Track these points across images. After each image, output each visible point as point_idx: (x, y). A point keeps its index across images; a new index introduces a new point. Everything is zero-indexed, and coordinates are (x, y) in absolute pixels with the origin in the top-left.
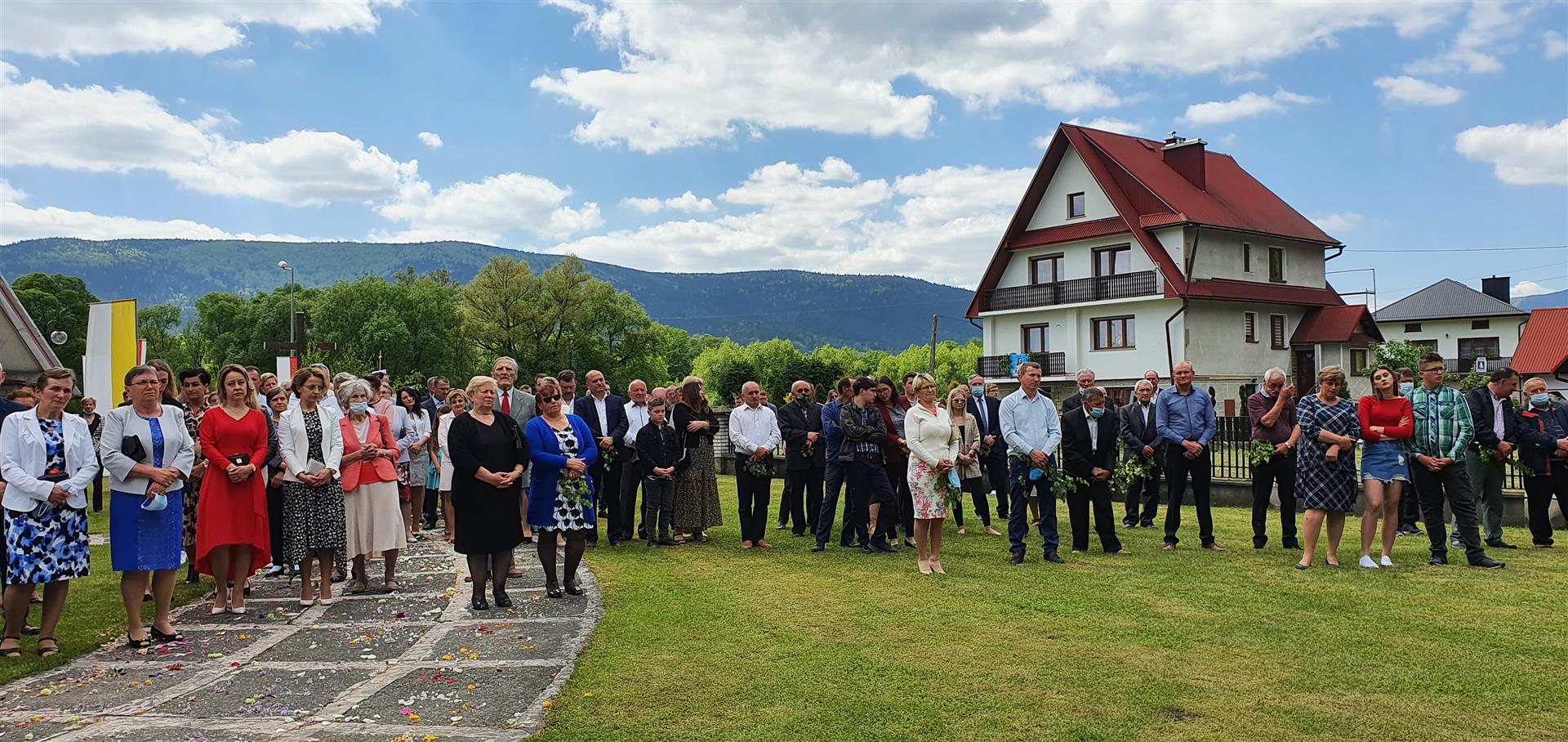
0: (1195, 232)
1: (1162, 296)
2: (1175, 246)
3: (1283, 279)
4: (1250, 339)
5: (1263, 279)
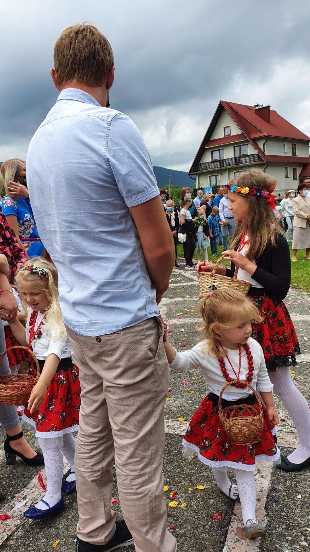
3: (297, 155)
4: (287, 177)
5: (290, 155)
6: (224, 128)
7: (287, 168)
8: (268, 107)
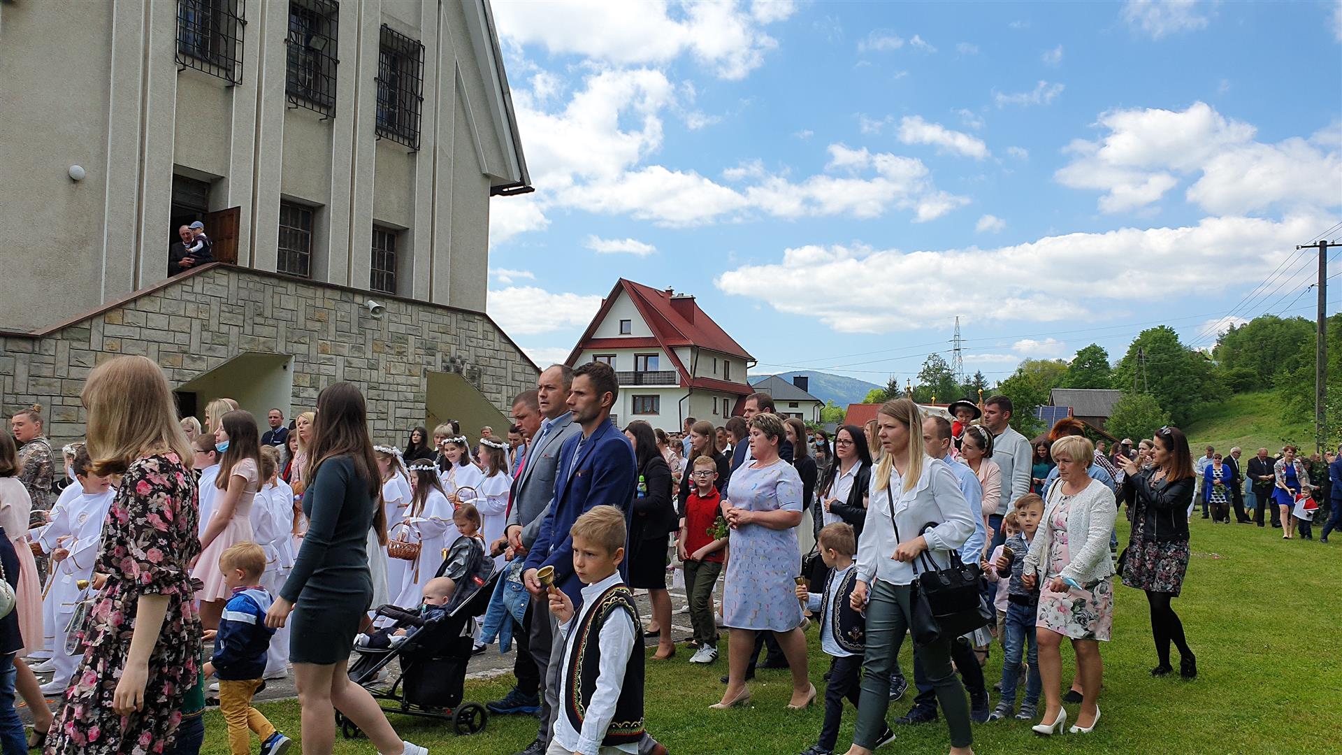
0: (696, 350)
1: (679, 386)
2: (686, 357)
3: (729, 379)
4: (715, 412)
5: (720, 377)
6: (622, 321)
7: (715, 399)
8: (693, 298)
